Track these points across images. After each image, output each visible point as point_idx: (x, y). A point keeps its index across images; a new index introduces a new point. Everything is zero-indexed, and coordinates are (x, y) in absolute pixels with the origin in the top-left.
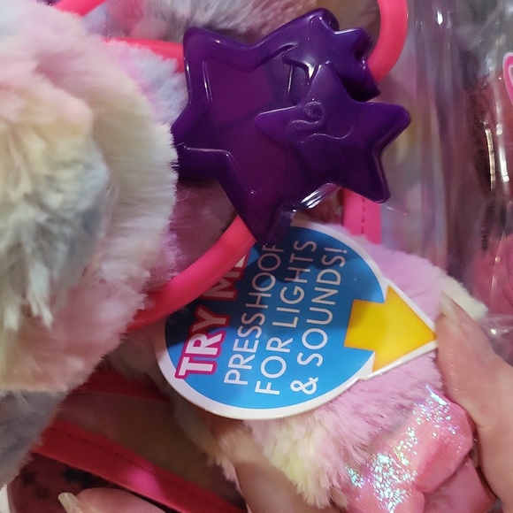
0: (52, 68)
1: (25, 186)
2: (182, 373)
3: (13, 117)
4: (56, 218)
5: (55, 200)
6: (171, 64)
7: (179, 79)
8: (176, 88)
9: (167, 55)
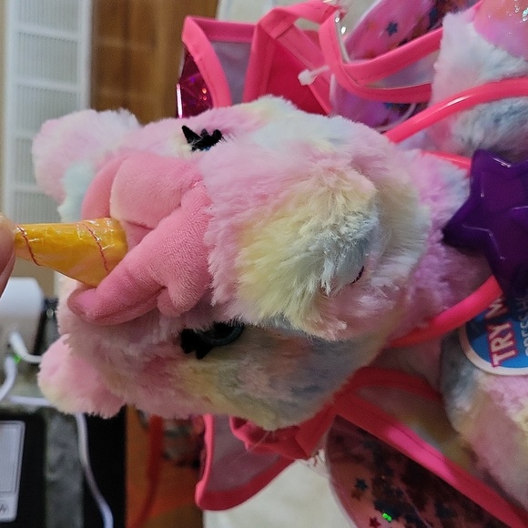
0: (361, 164)
1: (331, 221)
2: (496, 363)
3: (332, 185)
4: (342, 238)
5: (344, 230)
6: (463, 172)
7: (466, 183)
8: (464, 188)
9: (462, 166)
